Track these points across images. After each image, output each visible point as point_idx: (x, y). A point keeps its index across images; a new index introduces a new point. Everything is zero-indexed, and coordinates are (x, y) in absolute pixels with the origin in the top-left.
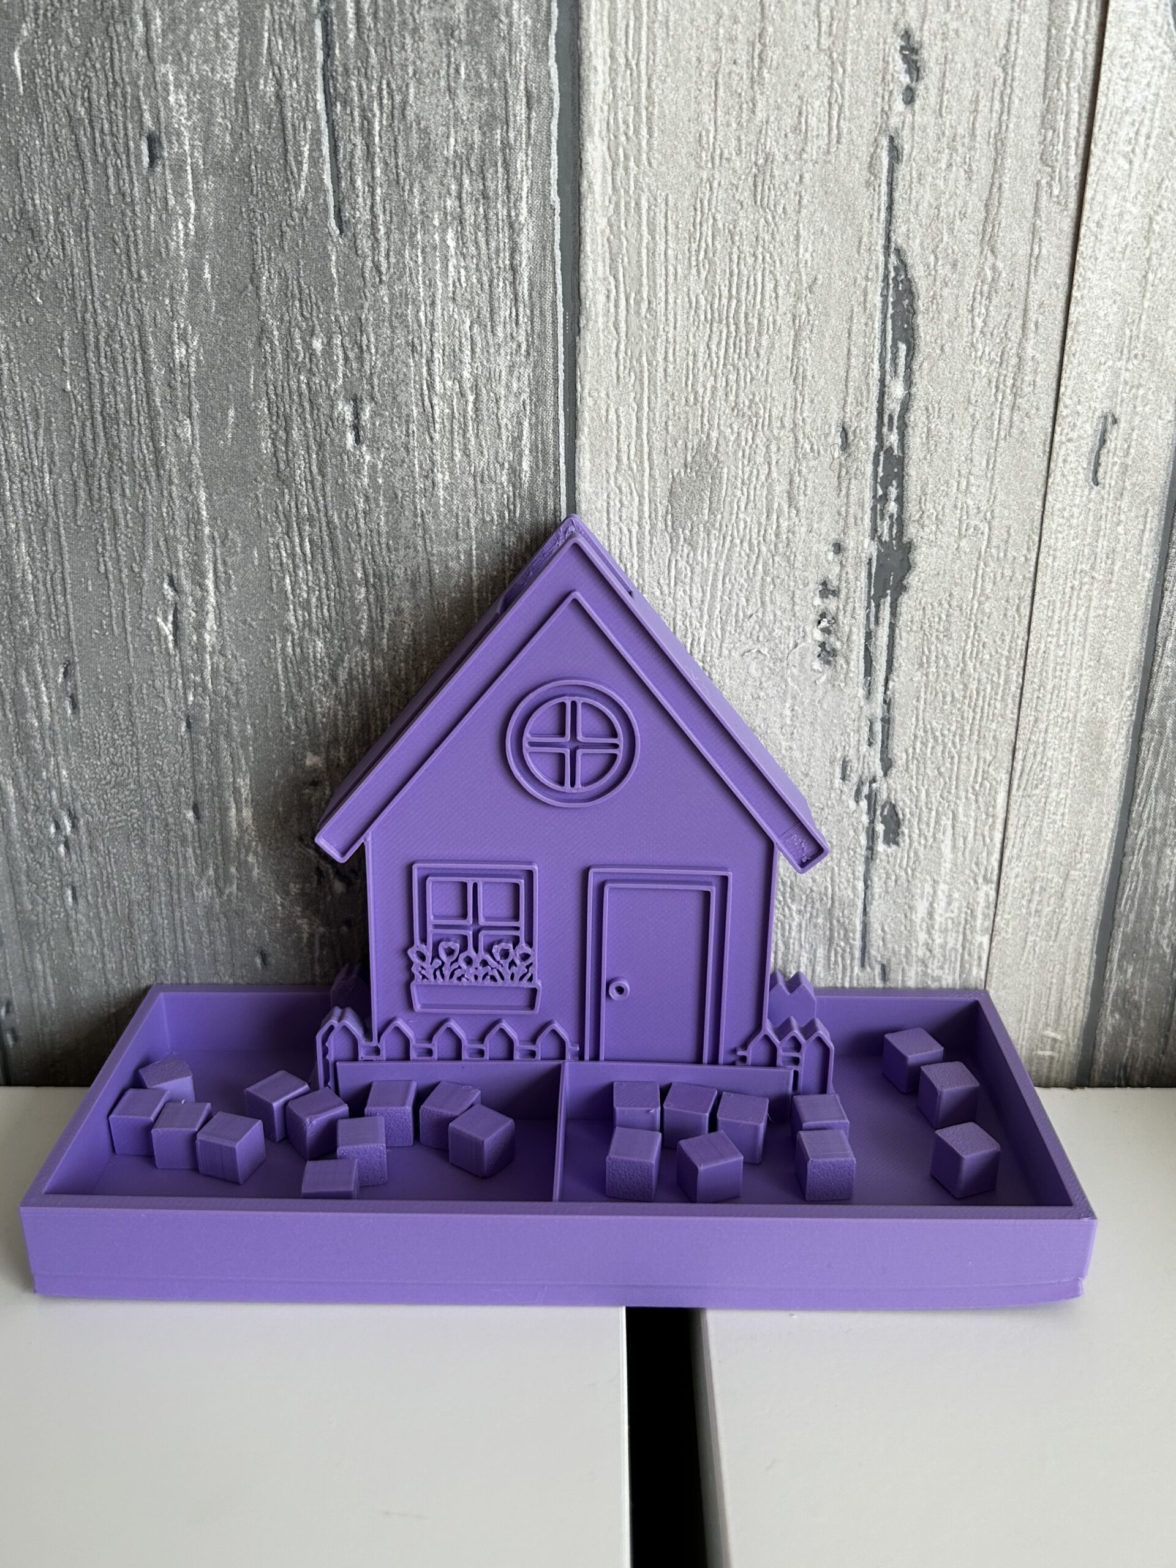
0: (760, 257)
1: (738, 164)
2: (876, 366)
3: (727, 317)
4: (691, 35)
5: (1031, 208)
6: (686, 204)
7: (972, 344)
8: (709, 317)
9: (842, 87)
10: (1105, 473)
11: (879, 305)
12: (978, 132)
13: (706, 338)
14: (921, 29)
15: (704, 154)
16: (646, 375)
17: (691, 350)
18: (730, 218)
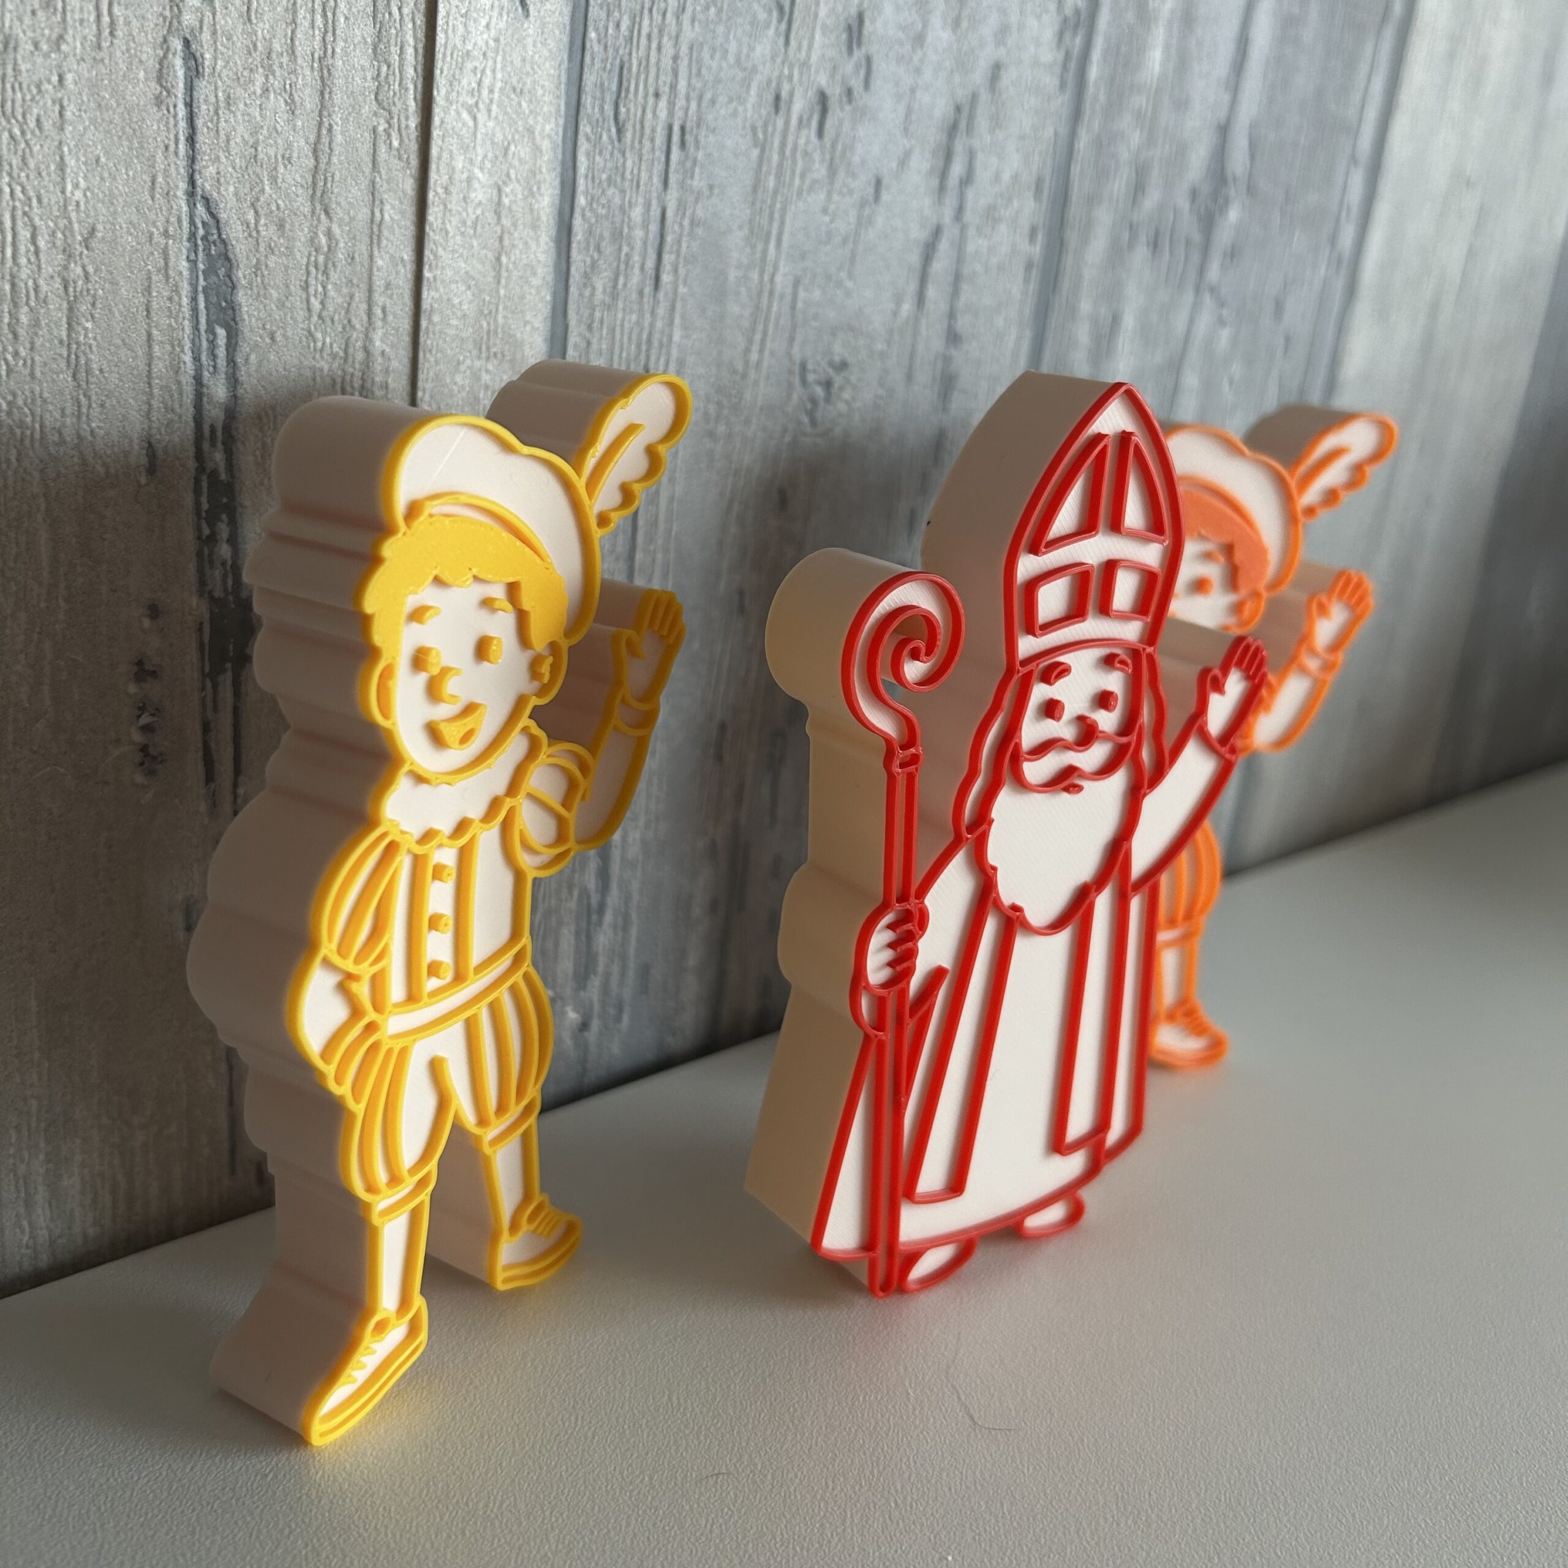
2: (188, 357)
5: (368, 159)
7: (309, 331)
11: (186, 273)
12: (299, 49)
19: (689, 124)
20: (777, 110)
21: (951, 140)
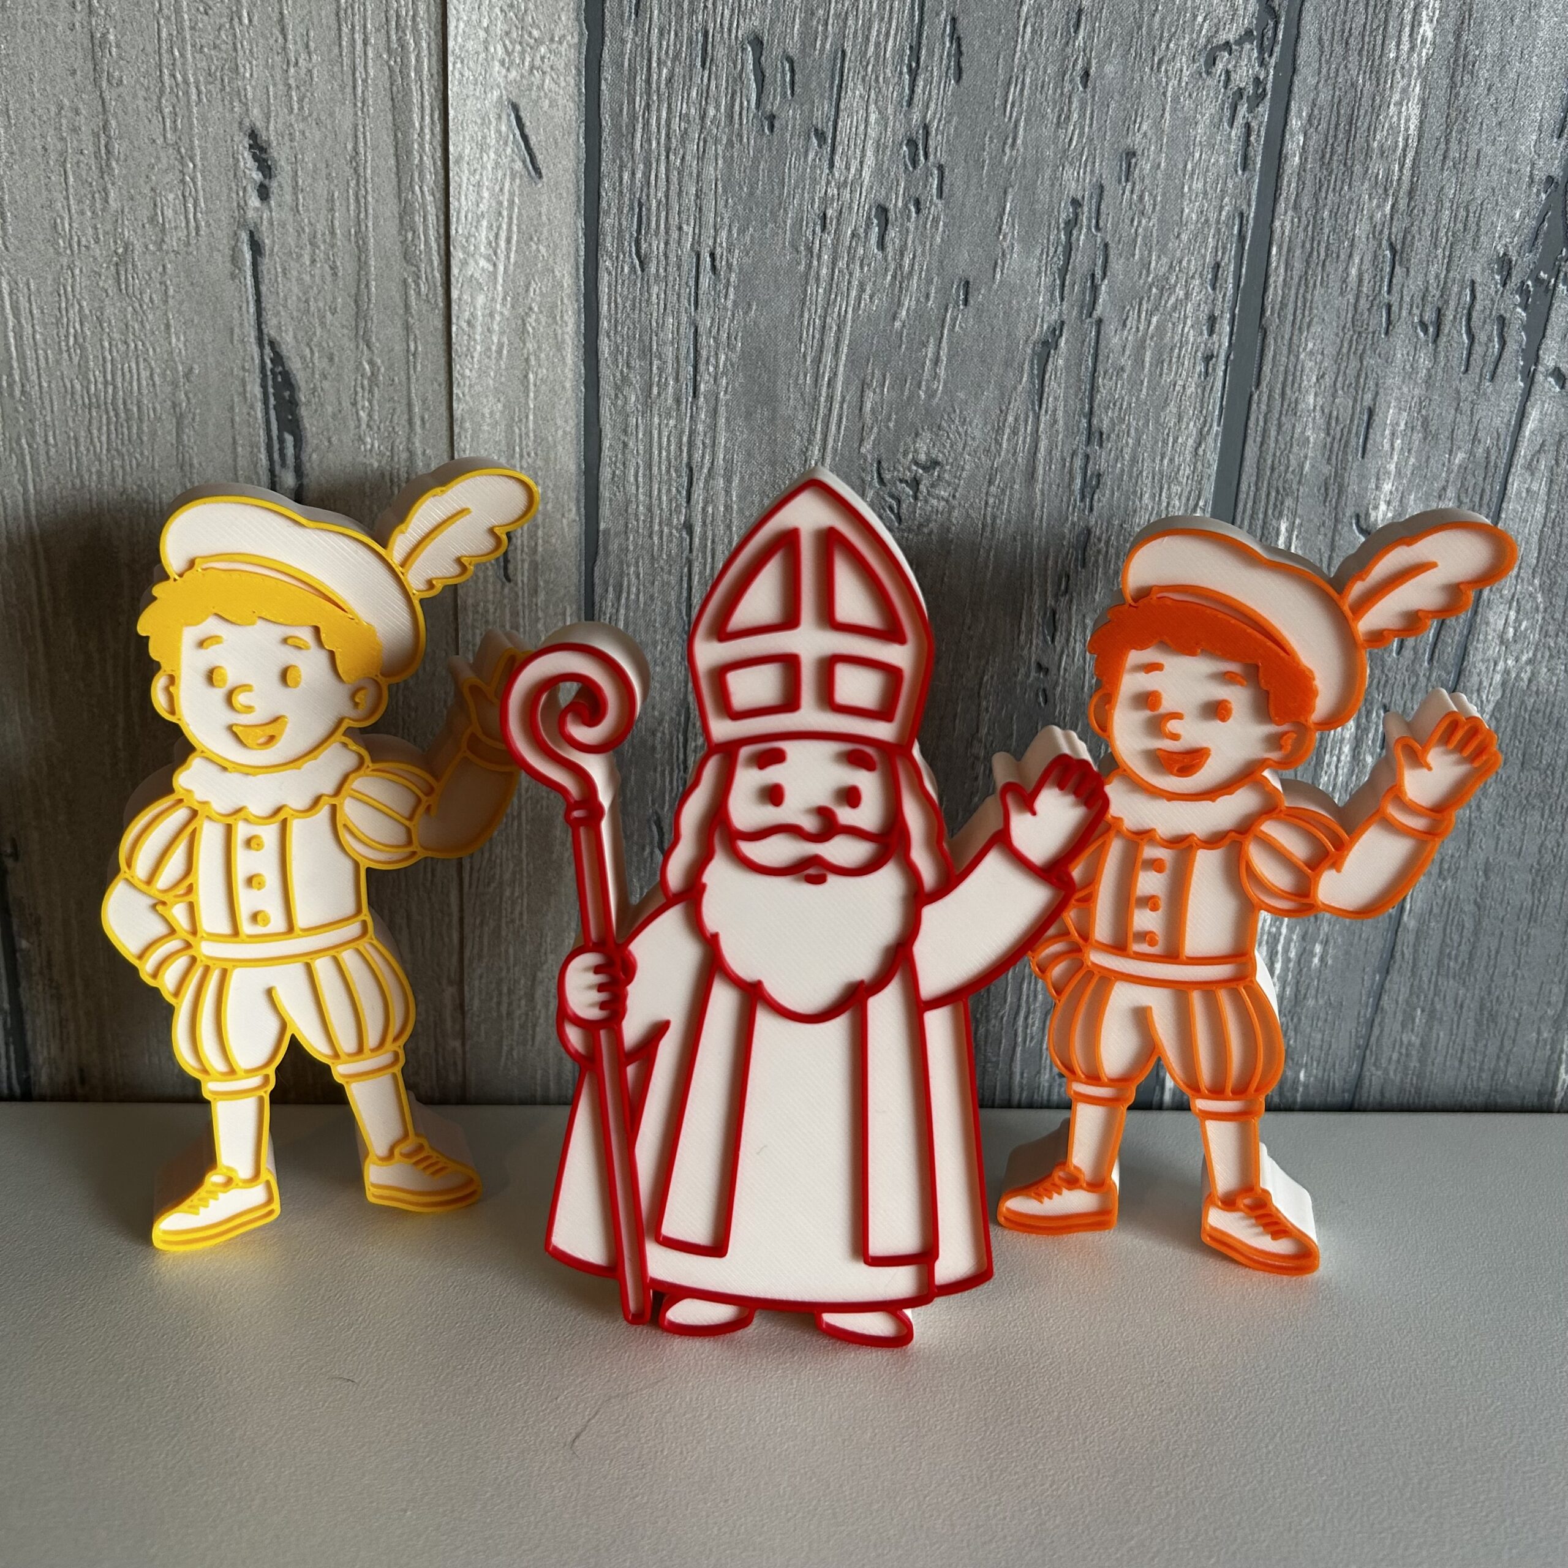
0: (133, 345)
1: (98, 251)
2: (263, 456)
3: (106, 403)
4: (33, 124)
5: (402, 305)
6: (50, 289)
7: (360, 437)
8: (87, 401)
9: (193, 180)
10: (516, 569)
11: (259, 395)
12: (338, 230)
13: (86, 423)
14: (267, 129)
15: (61, 242)
16: (28, 458)
17: (72, 434)
18: (96, 305)
19: (718, 250)
20: (824, 228)
21: (1069, 235)
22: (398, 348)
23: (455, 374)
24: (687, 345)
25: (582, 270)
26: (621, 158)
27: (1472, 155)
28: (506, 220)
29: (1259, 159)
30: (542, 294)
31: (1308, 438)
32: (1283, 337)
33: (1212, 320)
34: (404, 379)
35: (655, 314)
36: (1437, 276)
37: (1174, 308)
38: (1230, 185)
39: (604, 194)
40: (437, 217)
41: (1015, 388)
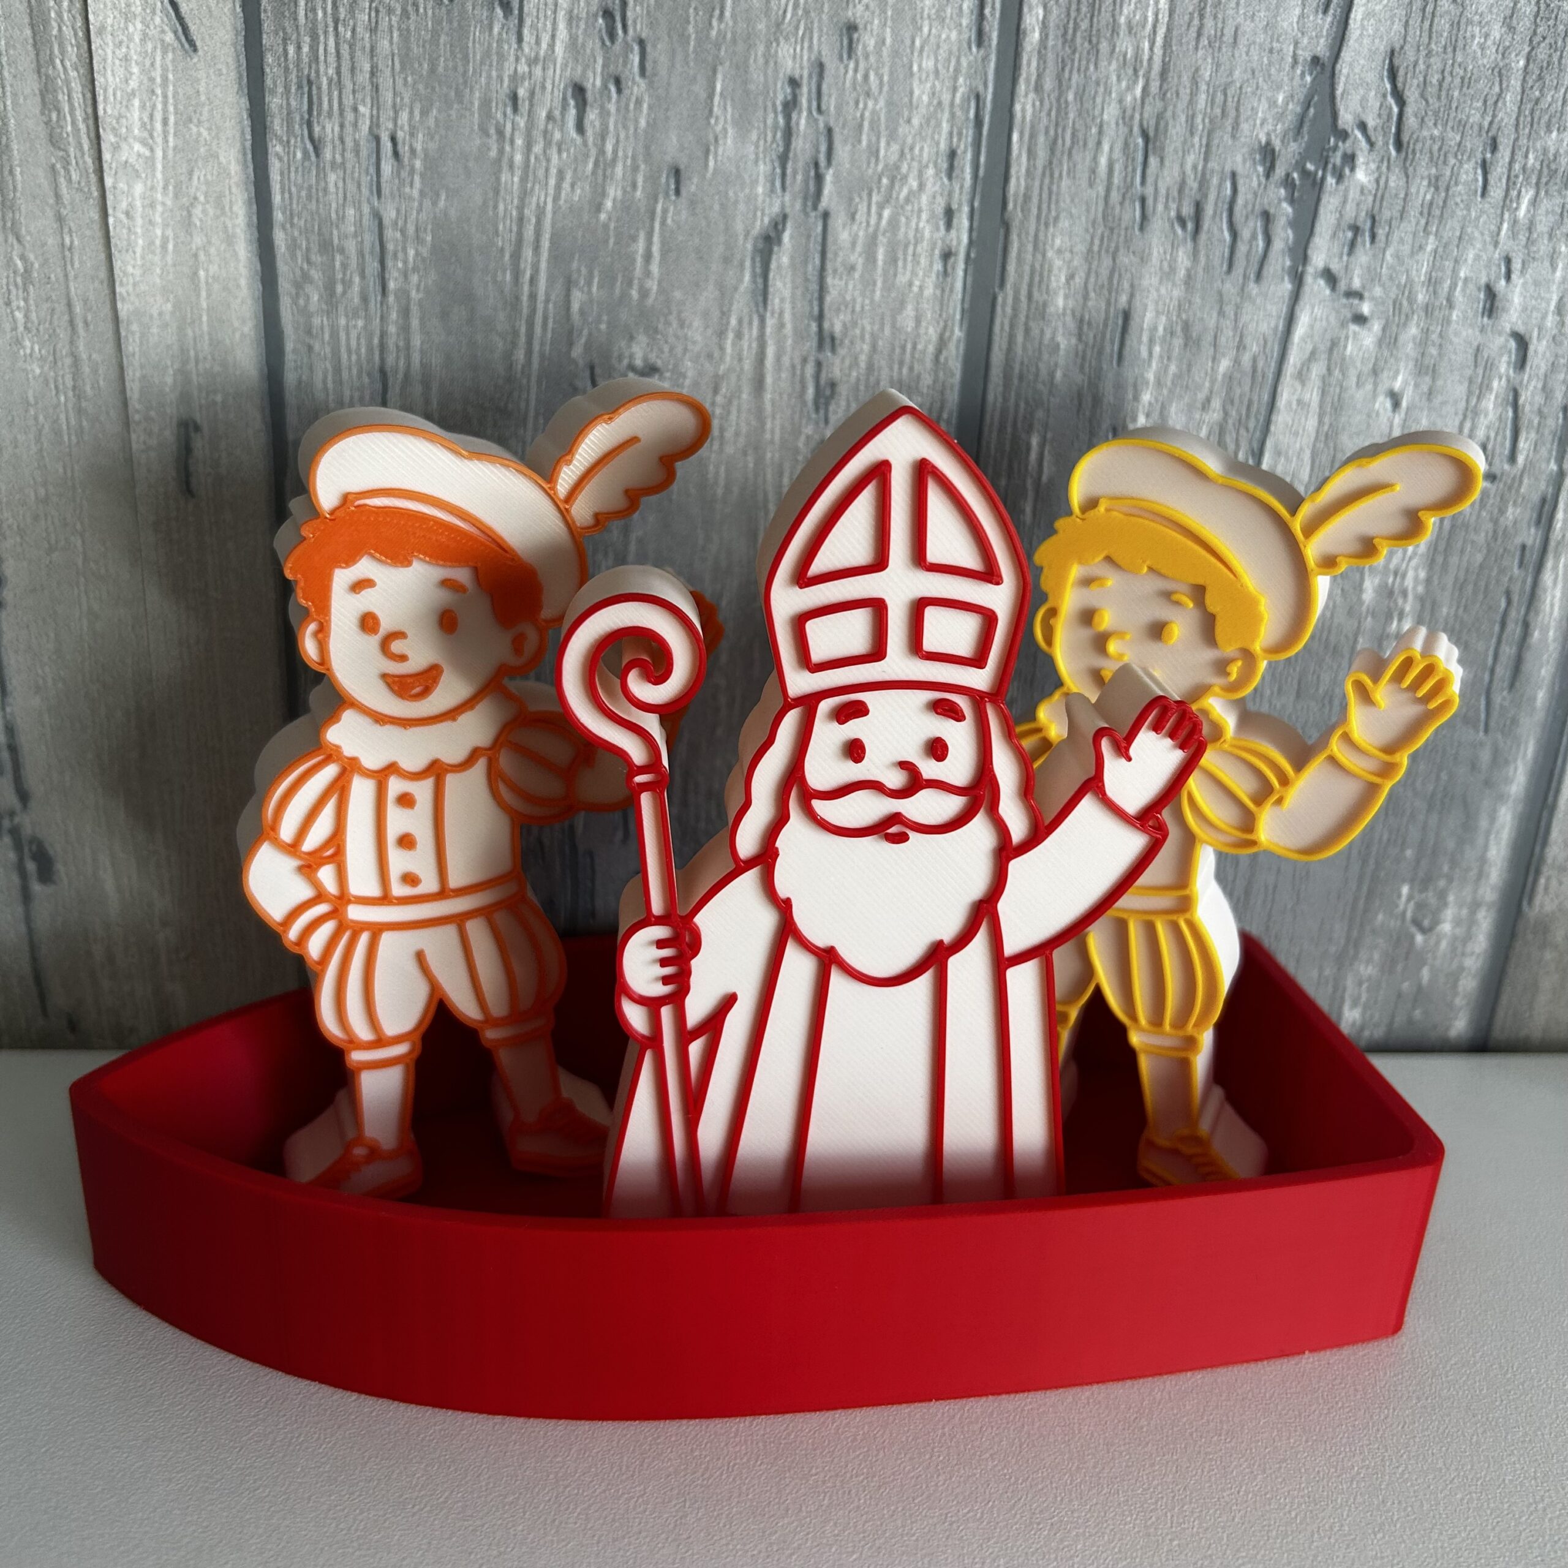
19: (400, 134)
20: (515, 109)
21: (788, 118)
22: (52, 241)
23: (117, 271)
24: (369, 238)
25: (250, 156)
26: (284, 29)
27: (1229, 32)
28: (160, 99)
29: (995, 35)
30: (207, 183)
31: (1058, 345)
32: (1027, 234)
33: (949, 214)
34: (61, 276)
35: (334, 205)
36: (1195, 167)
37: (907, 200)
38: (964, 63)
39: (268, 70)
40: (84, 95)
41: (736, 289)
